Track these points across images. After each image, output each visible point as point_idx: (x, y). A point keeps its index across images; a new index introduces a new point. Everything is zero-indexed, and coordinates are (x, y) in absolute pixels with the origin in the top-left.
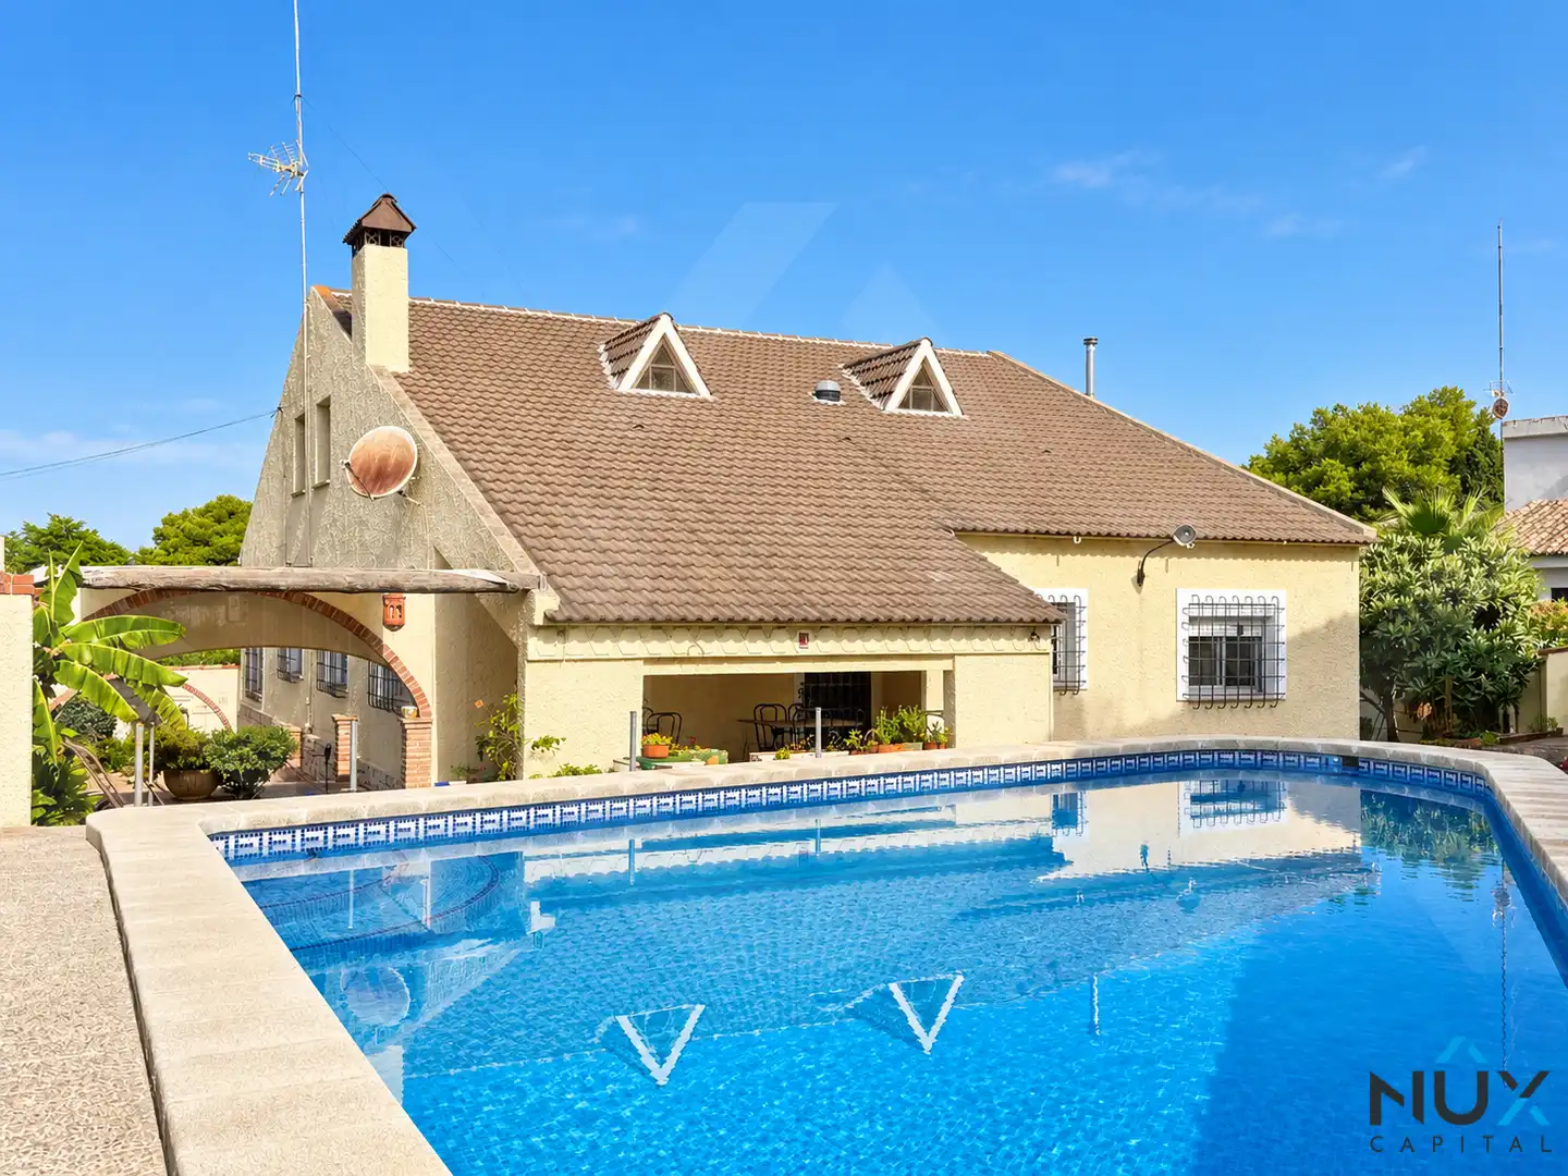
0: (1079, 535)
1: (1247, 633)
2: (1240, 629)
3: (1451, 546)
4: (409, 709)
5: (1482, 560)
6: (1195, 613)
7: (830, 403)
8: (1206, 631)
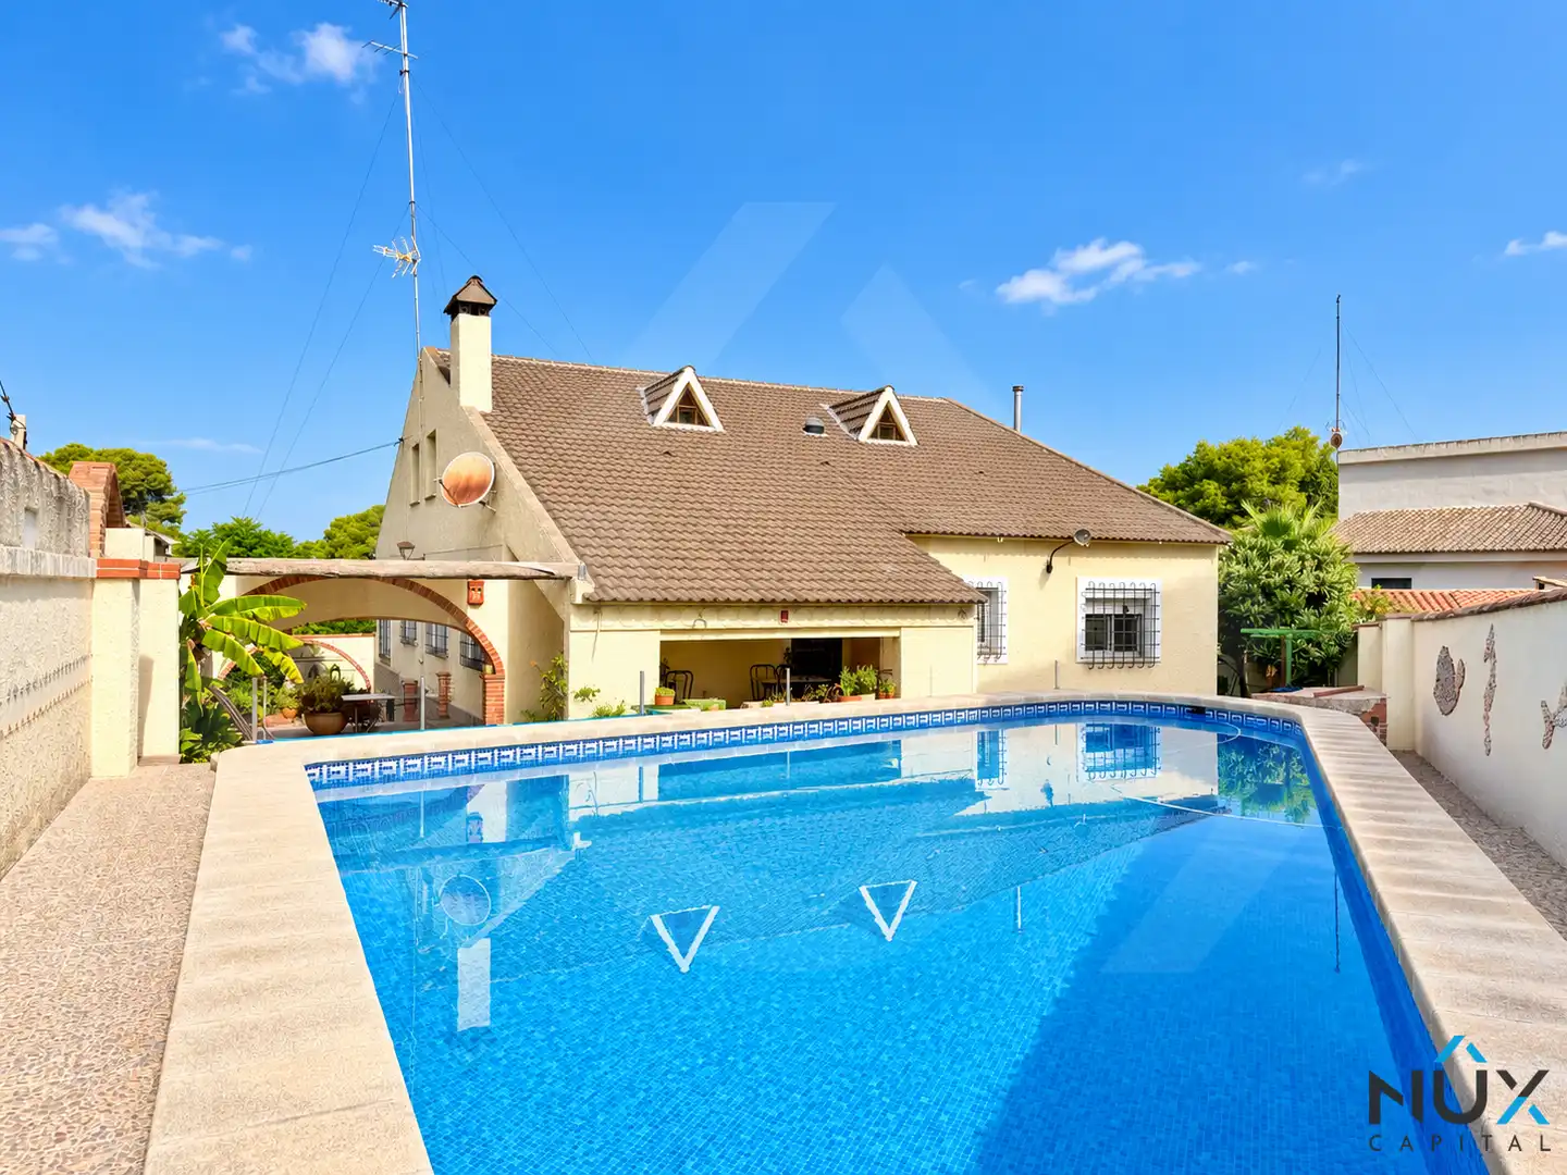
0: (1001, 535)
1: (1131, 612)
2: (1125, 608)
3: (1289, 546)
4: (488, 668)
5: (1314, 558)
6: (1090, 596)
7: (818, 435)
8: (1099, 610)
